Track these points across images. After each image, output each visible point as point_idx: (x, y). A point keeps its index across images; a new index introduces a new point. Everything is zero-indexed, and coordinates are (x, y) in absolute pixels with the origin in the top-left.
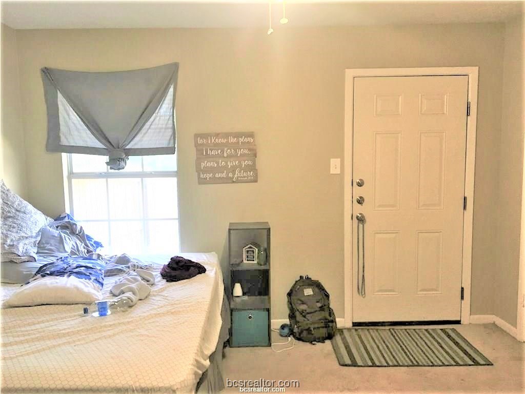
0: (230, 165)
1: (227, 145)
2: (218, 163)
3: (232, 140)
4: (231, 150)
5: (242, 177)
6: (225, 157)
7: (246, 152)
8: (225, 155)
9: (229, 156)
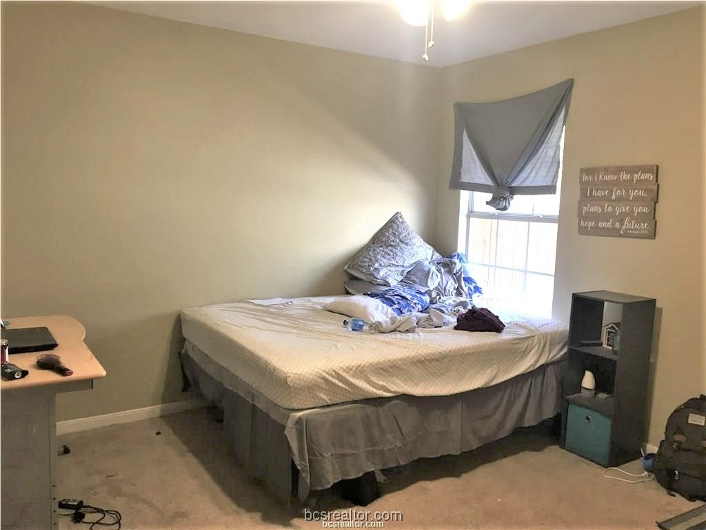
0: (618, 211)
1: (617, 184)
2: (603, 208)
3: (625, 176)
4: (621, 190)
5: (632, 230)
6: (613, 201)
7: (641, 193)
8: (614, 197)
9: (619, 199)
